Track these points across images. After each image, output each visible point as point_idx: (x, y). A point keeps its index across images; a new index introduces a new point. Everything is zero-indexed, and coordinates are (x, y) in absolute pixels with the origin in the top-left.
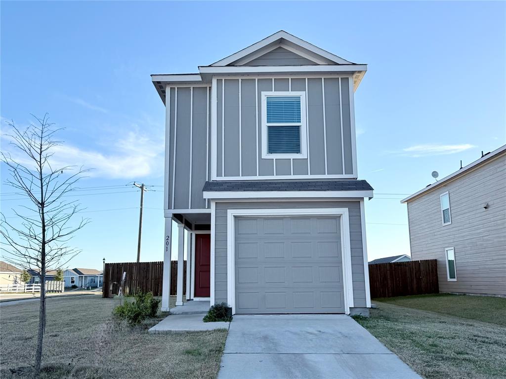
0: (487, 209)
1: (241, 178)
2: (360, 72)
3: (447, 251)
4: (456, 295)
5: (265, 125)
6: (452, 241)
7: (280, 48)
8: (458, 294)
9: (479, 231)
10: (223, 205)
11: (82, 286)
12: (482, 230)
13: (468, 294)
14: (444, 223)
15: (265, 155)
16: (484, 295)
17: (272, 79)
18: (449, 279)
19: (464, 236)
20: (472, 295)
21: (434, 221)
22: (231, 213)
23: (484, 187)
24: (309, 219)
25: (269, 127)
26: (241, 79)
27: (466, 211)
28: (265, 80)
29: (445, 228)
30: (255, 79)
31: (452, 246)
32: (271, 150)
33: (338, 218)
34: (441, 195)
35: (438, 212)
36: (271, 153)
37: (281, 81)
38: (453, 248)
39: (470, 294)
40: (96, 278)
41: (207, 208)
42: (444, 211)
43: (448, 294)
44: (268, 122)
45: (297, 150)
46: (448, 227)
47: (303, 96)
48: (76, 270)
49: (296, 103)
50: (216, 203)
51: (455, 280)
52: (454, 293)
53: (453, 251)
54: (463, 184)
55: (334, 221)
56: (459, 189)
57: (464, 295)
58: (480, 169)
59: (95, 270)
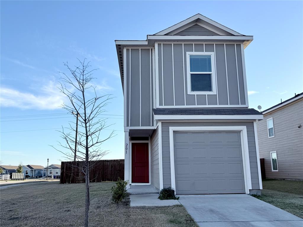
0: (300, 128)
1: (175, 107)
2: (248, 40)
3: (271, 153)
4: (278, 180)
5: (189, 73)
6: (275, 147)
7: (196, 24)
8: (279, 179)
9: (294, 141)
10: (166, 124)
11: (32, 176)
12: (296, 140)
13: (286, 179)
14: (270, 136)
15: (190, 92)
16: (297, 180)
17: (193, 44)
18: (273, 170)
19: (283, 144)
20: (289, 180)
21: (262, 135)
22: (172, 129)
23: (298, 114)
24: (221, 133)
25: (191, 74)
26: (173, 44)
27: (285, 129)
28: (189, 44)
29: (271, 139)
30: (182, 44)
31: (275, 151)
32: (193, 89)
33: (239, 132)
34: (267, 120)
35: (265, 130)
36: (194, 91)
37: (199, 45)
38: (276, 151)
39: (288, 179)
40: (41, 171)
41: (151, 126)
42: (269, 129)
43: (273, 179)
44: (191, 71)
45: (210, 89)
46: (272, 139)
47: (213, 55)
48: (29, 166)
49: (209, 59)
50: (162, 122)
51: (277, 171)
52: (276, 179)
53: (276, 153)
54: (283, 113)
55: (236, 134)
56: (280, 116)
57: (284, 180)
58: (295, 104)
59: (41, 166)
